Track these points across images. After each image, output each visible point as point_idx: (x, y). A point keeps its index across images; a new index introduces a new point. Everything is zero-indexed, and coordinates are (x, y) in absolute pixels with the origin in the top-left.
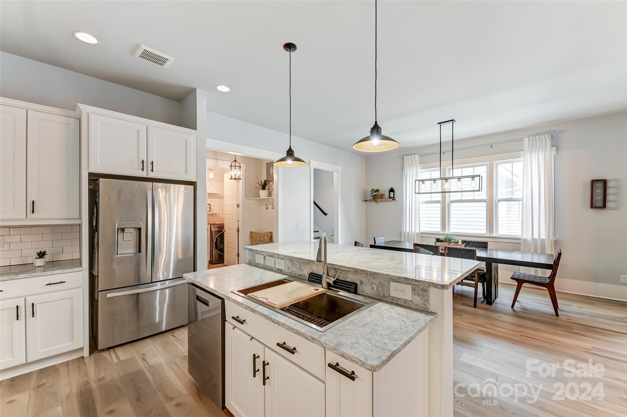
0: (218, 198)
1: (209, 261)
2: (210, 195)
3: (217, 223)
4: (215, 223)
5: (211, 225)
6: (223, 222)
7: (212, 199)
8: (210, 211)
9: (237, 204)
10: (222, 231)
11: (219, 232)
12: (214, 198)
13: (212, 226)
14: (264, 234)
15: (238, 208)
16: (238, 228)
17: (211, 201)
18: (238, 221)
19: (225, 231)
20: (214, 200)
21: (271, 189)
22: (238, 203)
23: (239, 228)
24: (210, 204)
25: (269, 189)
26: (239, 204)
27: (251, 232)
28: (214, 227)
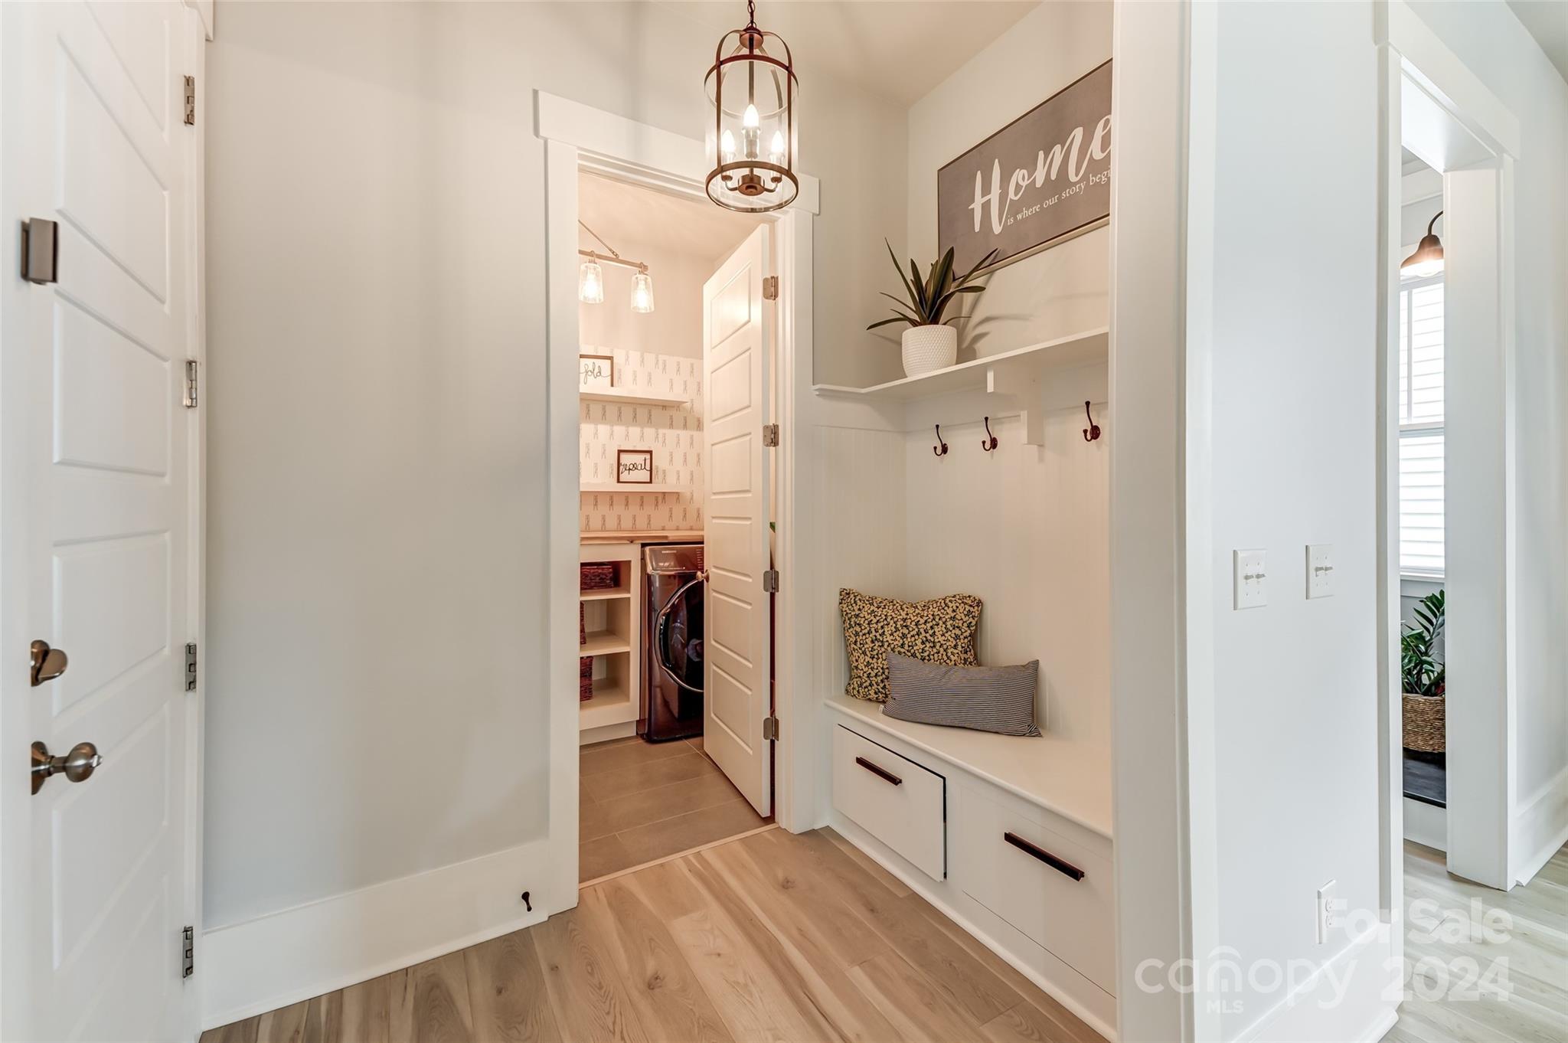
0: (685, 427)
1: (637, 721)
2: (653, 413)
3: (673, 535)
4: (666, 537)
5: (644, 545)
6: (701, 533)
7: (661, 431)
8: (651, 482)
9: (766, 428)
10: (693, 577)
11: (684, 578)
12: (671, 426)
13: (647, 549)
14: (926, 607)
15: (772, 449)
16: (772, 566)
17: (657, 437)
18: (772, 526)
19: (707, 579)
20: (671, 434)
21: (976, 318)
22: (771, 423)
23: (778, 567)
24: (650, 452)
25: (959, 323)
26: (776, 427)
27: (845, 595)
28: (657, 556)
